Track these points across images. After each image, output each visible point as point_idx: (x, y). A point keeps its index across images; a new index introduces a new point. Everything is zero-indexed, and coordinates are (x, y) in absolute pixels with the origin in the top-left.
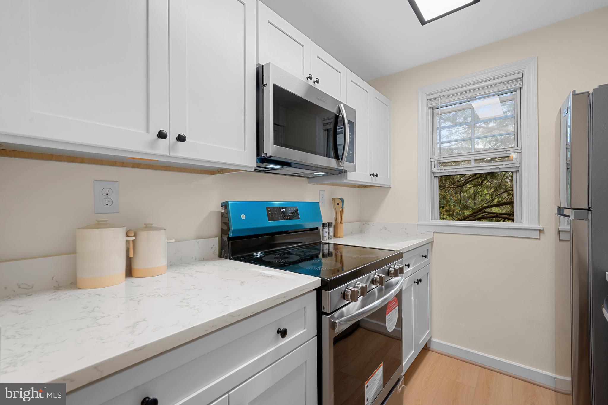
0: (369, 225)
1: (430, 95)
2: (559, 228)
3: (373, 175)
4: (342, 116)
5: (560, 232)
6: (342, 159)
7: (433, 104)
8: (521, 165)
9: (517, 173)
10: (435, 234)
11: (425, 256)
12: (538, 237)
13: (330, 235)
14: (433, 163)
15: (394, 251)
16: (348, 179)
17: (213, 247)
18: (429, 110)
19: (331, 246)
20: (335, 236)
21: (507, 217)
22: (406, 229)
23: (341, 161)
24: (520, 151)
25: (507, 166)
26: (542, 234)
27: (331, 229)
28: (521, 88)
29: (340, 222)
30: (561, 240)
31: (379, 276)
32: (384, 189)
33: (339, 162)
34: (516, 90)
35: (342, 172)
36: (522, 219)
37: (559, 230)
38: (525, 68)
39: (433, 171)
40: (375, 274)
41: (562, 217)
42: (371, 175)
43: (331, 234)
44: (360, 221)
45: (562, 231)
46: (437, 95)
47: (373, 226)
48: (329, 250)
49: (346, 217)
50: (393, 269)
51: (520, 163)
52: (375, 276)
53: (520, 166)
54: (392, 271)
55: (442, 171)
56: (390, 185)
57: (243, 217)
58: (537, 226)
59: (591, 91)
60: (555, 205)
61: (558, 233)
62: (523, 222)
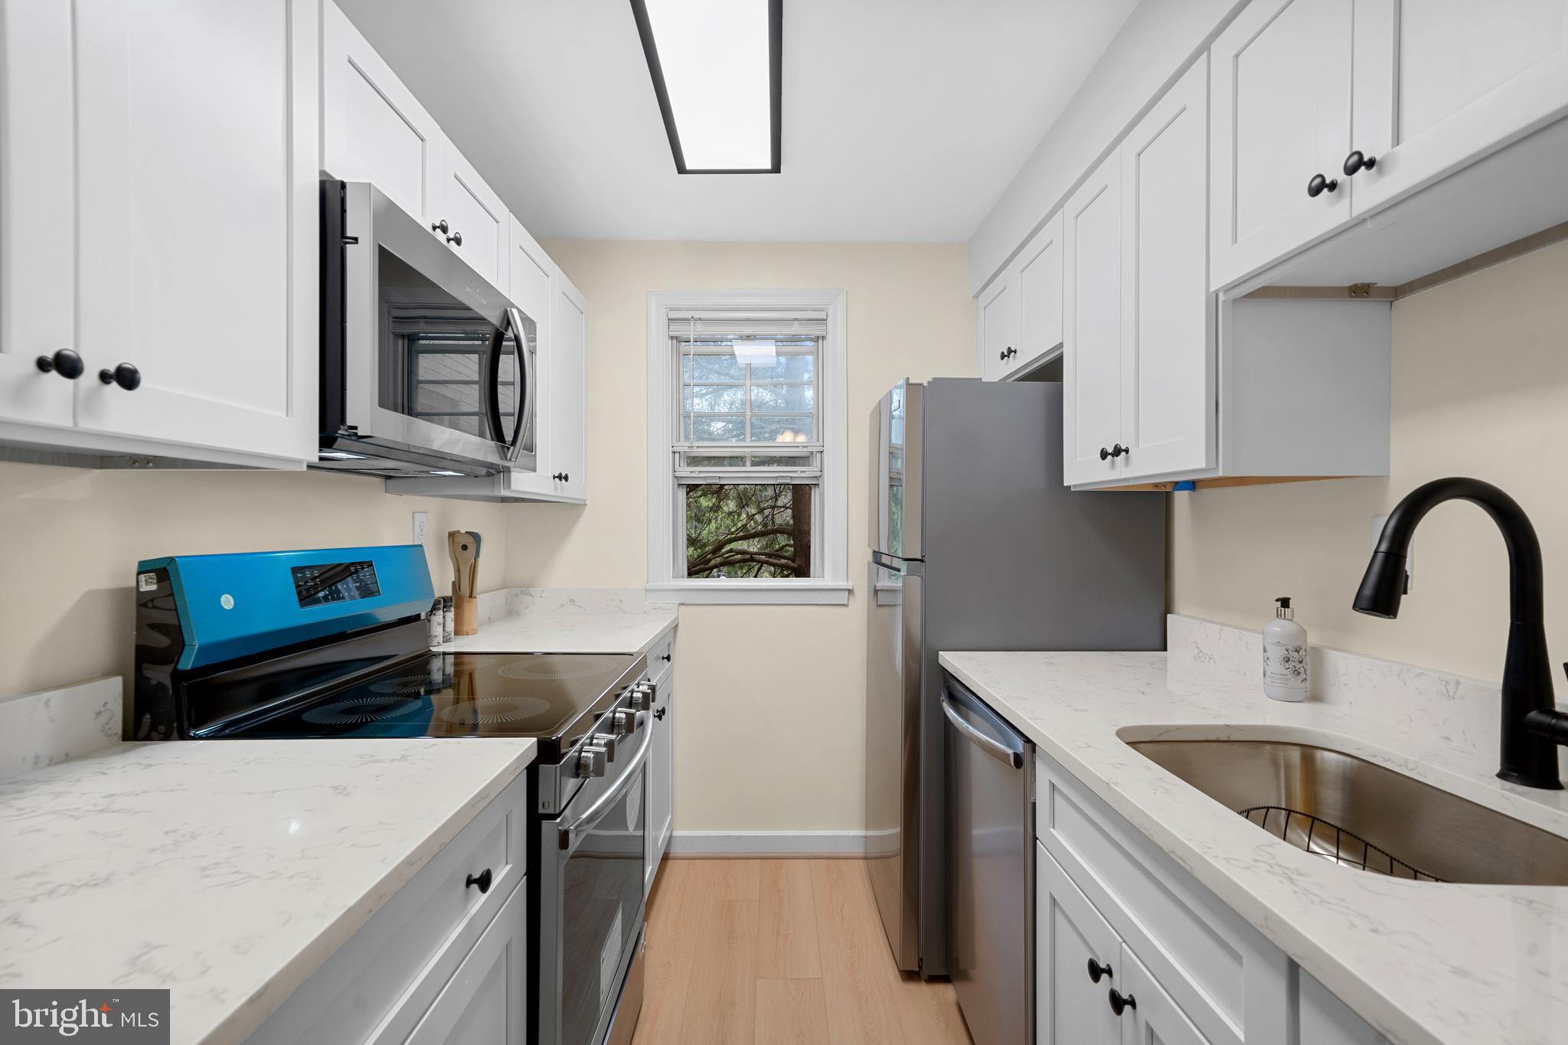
0: (531, 595)
1: (672, 310)
2: (876, 585)
3: (560, 477)
4: (515, 336)
5: (878, 593)
6: (514, 443)
7: (681, 330)
8: (824, 474)
9: (817, 489)
10: (682, 608)
11: (668, 658)
12: (846, 603)
13: (447, 630)
14: (677, 455)
15: (632, 655)
16: (512, 488)
17: (102, 709)
18: (670, 341)
19: (450, 659)
20: (457, 633)
21: (767, 559)
22: (621, 602)
23: (512, 448)
24: (821, 449)
25: (803, 475)
26: (851, 597)
27: (451, 615)
28: (823, 338)
29: (468, 595)
30: (879, 606)
31: (625, 713)
32: (573, 509)
33: (506, 449)
34: (817, 339)
35: (495, 473)
36: (823, 571)
37: (876, 589)
38: (831, 306)
39: (677, 474)
40: (614, 712)
41: (882, 569)
42: (554, 477)
43: (451, 626)
44: (504, 586)
45: (882, 590)
46: (688, 315)
47: (541, 597)
48: (444, 671)
49: (483, 579)
50: (640, 695)
51: (821, 471)
52: (617, 715)
53: (822, 476)
54: (639, 698)
55: (693, 475)
56: (585, 500)
57: (227, 602)
58: (845, 583)
59: (925, 384)
60: (869, 547)
61: (874, 594)
62: (823, 577)
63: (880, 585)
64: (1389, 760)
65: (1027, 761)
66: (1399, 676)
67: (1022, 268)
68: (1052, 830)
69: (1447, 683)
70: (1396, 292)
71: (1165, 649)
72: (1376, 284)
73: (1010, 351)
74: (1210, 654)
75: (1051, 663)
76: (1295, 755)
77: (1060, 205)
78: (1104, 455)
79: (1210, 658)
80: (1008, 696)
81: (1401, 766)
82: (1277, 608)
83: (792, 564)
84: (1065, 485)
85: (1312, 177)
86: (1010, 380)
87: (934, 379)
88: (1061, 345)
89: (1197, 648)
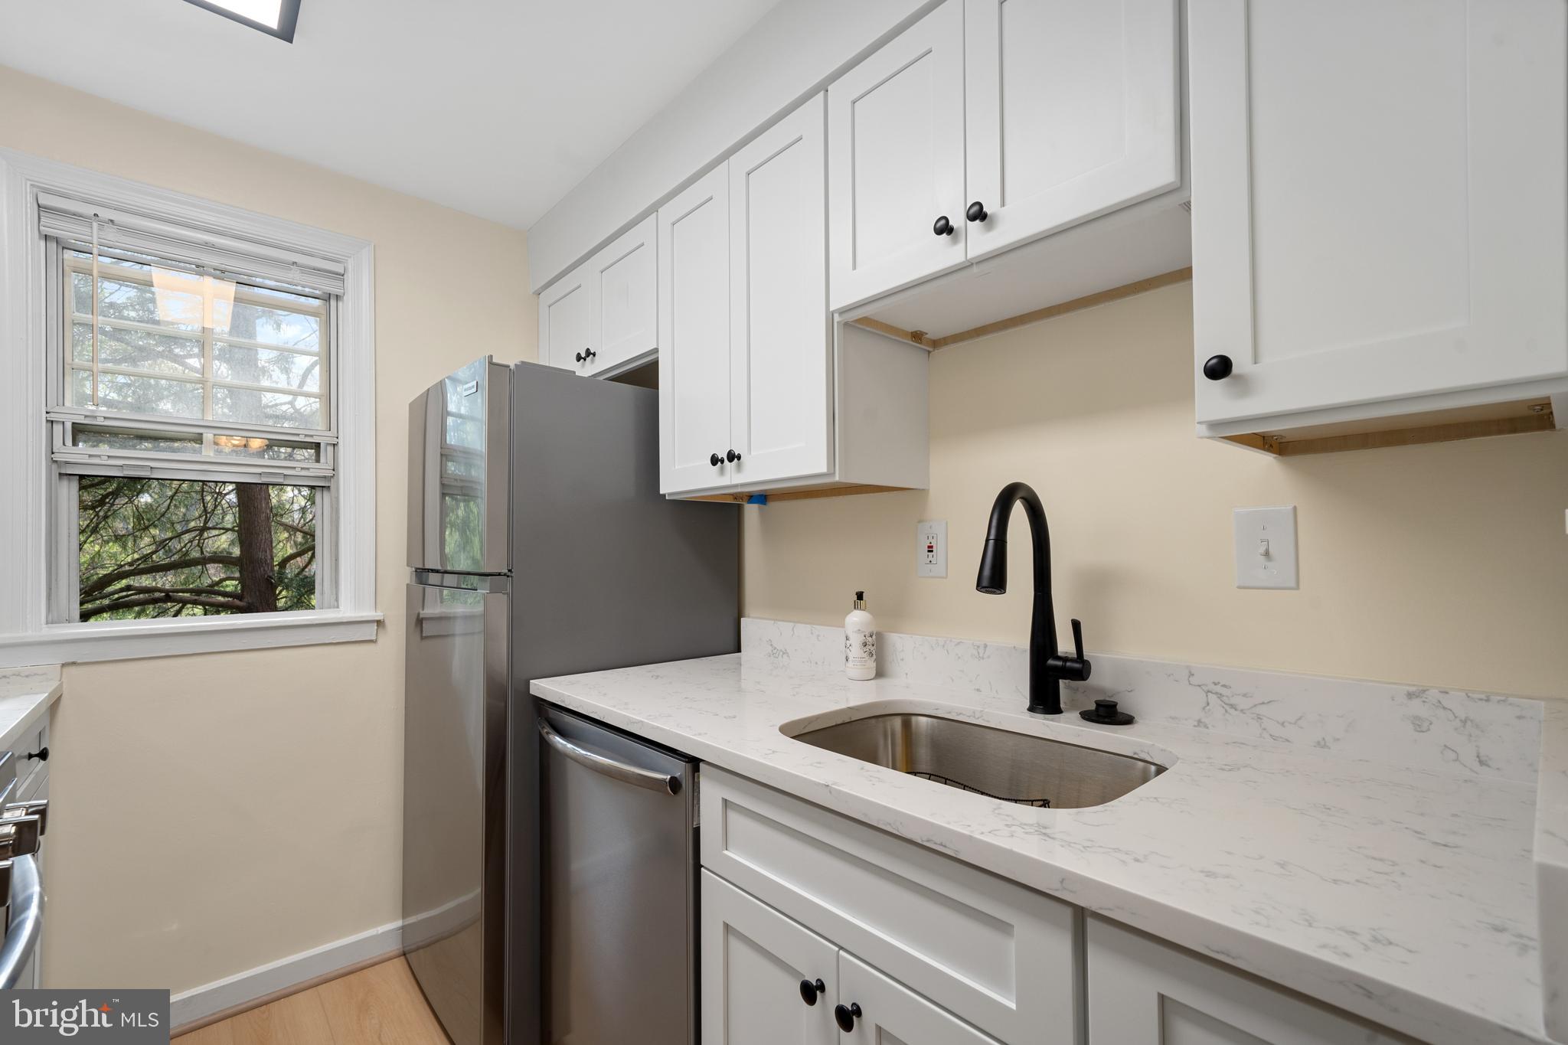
1: (48, 191)
2: (421, 612)
5: (424, 622)
7: (58, 228)
8: (338, 475)
9: (326, 493)
10: (68, 670)
11: (43, 754)
12: (374, 638)
14: (57, 427)
24: (334, 440)
25: (304, 473)
26: (380, 630)
28: (338, 298)
30: (421, 639)
34: (327, 298)
36: (338, 600)
37: (421, 616)
38: (350, 257)
39: (57, 458)
41: (428, 589)
45: (427, 618)
51: (334, 470)
53: (335, 477)
55: (95, 460)
58: (374, 614)
59: (512, 367)
60: (408, 565)
61: (416, 625)
62: (338, 607)
63: (429, 611)
64: (960, 714)
65: (686, 785)
66: (944, 646)
67: (602, 268)
68: (726, 852)
69: (978, 647)
70: (936, 344)
71: (739, 651)
72: (927, 334)
73: (588, 353)
74: (783, 650)
75: (658, 676)
76: (897, 723)
77: (654, 208)
78: (715, 461)
79: (784, 653)
80: (650, 716)
81: (969, 717)
82: (855, 601)
83: (237, 602)
84: (661, 492)
85: (936, 220)
86: (601, 378)
87: (523, 362)
88: (656, 351)
89: (771, 645)
